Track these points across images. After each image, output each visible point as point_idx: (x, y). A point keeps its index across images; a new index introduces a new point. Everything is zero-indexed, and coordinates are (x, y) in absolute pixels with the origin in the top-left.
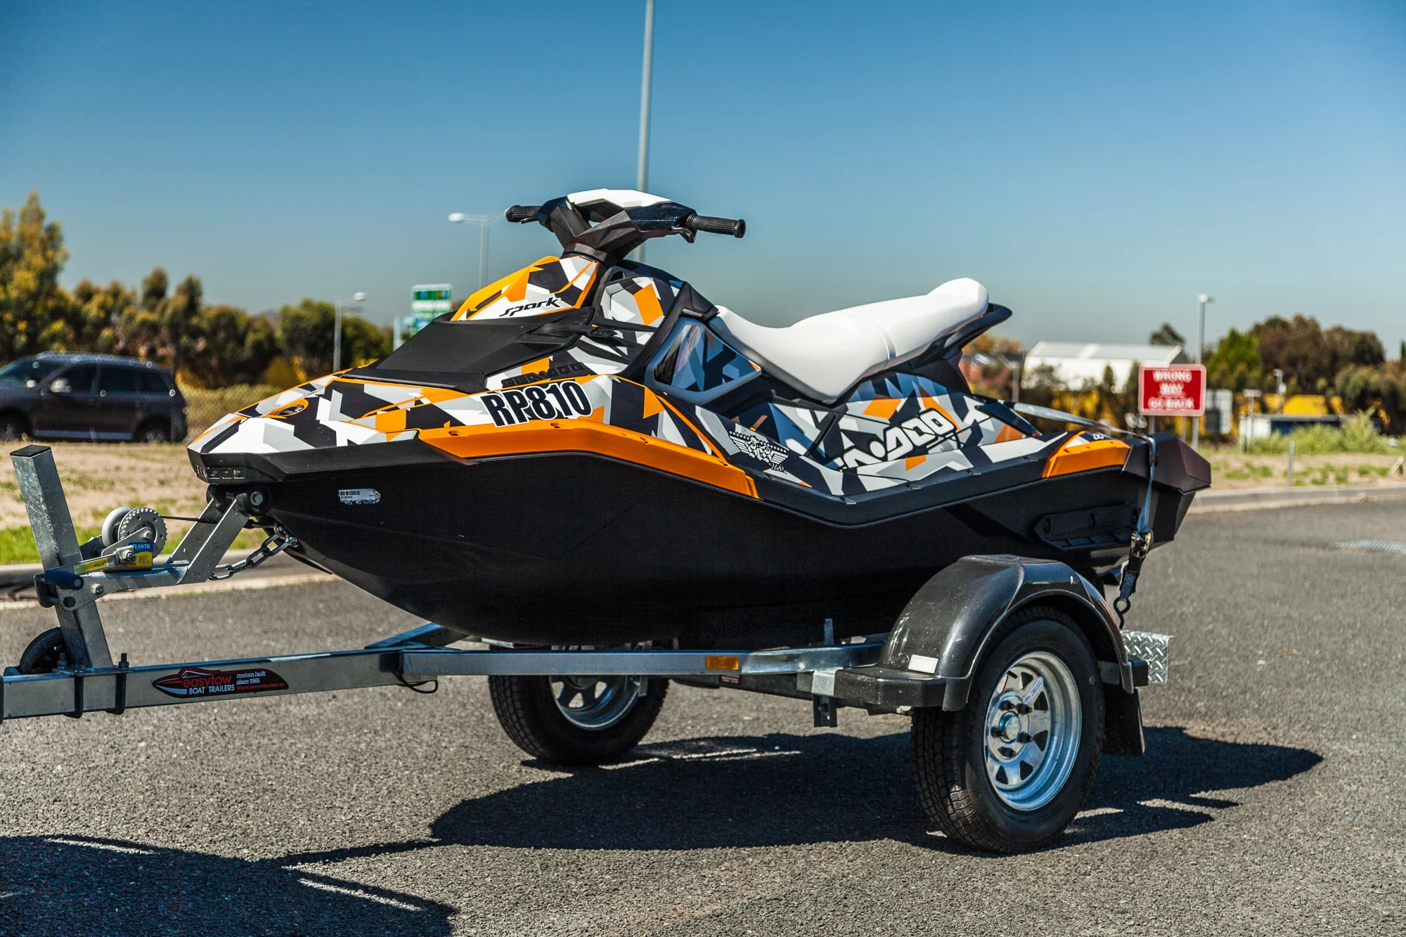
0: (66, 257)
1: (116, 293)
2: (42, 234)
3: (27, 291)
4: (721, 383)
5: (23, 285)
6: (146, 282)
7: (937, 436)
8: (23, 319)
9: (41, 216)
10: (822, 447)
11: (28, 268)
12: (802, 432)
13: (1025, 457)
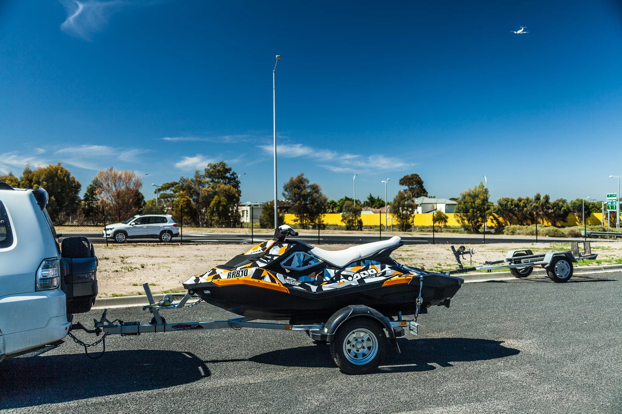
0: (489, 196)
1: (528, 199)
2: (484, 191)
3: (479, 204)
4: (308, 265)
5: (478, 203)
6: (535, 196)
7: (370, 275)
8: (478, 211)
9: (483, 187)
10: (334, 278)
11: (479, 199)
12: (330, 275)
13: (377, 282)
